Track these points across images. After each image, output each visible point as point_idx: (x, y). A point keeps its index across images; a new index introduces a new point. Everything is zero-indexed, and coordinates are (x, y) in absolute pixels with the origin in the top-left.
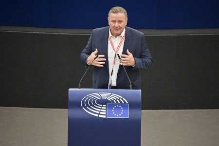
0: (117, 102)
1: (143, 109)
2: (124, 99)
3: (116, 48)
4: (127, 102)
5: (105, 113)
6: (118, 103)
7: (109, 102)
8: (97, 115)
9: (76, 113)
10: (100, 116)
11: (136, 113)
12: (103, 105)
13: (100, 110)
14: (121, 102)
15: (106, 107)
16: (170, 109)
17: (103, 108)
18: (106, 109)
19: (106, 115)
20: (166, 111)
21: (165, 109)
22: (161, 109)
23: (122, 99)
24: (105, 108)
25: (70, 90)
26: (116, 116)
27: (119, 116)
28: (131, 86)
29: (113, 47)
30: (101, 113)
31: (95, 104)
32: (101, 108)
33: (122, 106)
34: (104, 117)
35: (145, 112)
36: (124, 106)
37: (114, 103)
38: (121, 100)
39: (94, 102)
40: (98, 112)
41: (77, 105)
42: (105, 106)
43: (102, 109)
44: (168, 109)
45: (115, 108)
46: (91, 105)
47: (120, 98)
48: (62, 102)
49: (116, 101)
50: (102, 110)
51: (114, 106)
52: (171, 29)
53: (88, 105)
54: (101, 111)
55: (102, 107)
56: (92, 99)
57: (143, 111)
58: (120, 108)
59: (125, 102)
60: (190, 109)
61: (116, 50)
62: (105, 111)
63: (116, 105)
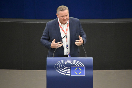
0: (77, 66)
1: (94, 70)
2: (82, 63)
4: (84, 66)
5: (70, 73)
6: (78, 66)
7: (72, 65)
8: (65, 74)
9: (52, 73)
10: (67, 75)
11: (89, 72)
14: (80, 66)
16: (111, 70)
19: (70, 74)
21: (108, 70)
22: (105, 70)
25: (48, 58)
26: (77, 75)
27: (79, 75)
28: (86, 55)
30: (67, 73)
31: (63, 67)
33: (81, 68)
34: (69, 75)
35: (95, 72)
37: (76, 66)
38: (80, 64)
42: (70, 68)
44: (110, 70)
45: (76, 69)
46: (61, 67)
47: (79, 63)
50: (68, 71)
53: (59, 68)
56: (61, 64)
57: (94, 71)
59: (82, 66)
60: (124, 69)
62: (70, 71)
63: (77, 68)
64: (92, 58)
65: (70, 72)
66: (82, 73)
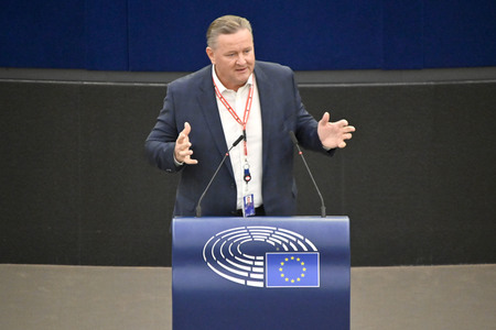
0: (291, 249)
1: (354, 265)
2: (307, 241)
3: (241, 115)
4: (315, 249)
6: (293, 250)
7: (271, 248)
9: (192, 277)
10: (250, 283)
11: (337, 275)
12: (256, 256)
13: (249, 269)
14: (300, 249)
15: (264, 261)
16: (420, 264)
17: (256, 263)
18: (264, 267)
19: (263, 280)
22: (397, 264)
23: (303, 242)
24: (262, 264)
25: (176, 220)
26: (289, 283)
27: (296, 283)
28: (324, 209)
29: (234, 114)
30: (252, 276)
31: (237, 254)
33: (303, 258)
34: (261, 285)
36: (308, 259)
37: (284, 251)
39: (234, 250)
41: (193, 256)
42: (262, 258)
43: (254, 266)
44: (415, 264)
45: (285, 262)
46: (228, 255)
47: (298, 238)
48: (158, 251)
49: (288, 245)
50: (255, 269)
51: (282, 258)
52: (419, 69)
53: (219, 257)
54: (252, 272)
55: (255, 260)
56: (229, 243)
57: (354, 269)
58: (299, 262)
59: (310, 249)
60: (469, 262)
62: (261, 270)
64: (346, 220)
65: (264, 273)
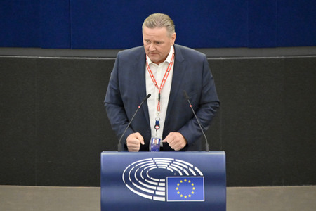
0: (184, 174)
1: (228, 186)
2: (196, 168)
3: (159, 83)
4: (201, 174)
5: (163, 194)
6: (186, 175)
7: (170, 174)
8: (150, 197)
9: (114, 194)
10: (155, 198)
11: (217, 192)
12: (159, 179)
13: (155, 188)
14: (191, 174)
15: (165, 182)
16: (275, 185)
17: (160, 184)
18: (165, 187)
19: (165, 196)
20: (269, 187)
21: (267, 185)
22: (259, 184)
23: (193, 169)
24: (164, 184)
25: (104, 154)
26: (183, 198)
27: (188, 198)
28: (207, 146)
29: (155, 81)
30: (157, 193)
31: (146, 177)
32: (156, 184)
33: (194, 180)
34: (163, 199)
35: (231, 190)
36: (197, 181)
37: (179, 175)
38: (190, 169)
39: (144, 175)
40: (153, 192)
41: (116, 179)
42: (164, 180)
43: (158, 186)
44: (271, 185)
45: (181, 184)
46: (140, 179)
47: (189, 167)
48: (90, 175)
49: (182, 171)
50: (159, 188)
51: (178, 180)
53: (134, 180)
54: (157, 190)
55: (159, 182)
56: (140, 170)
57: (229, 189)
58: (190, 184)
59: (198, 174)
60: (310, 184)
61: (159, 86)
62: (163, 189)
63: (183, 179)
64: (223, 153)
65: (165, 191)
66: (196, 194)
